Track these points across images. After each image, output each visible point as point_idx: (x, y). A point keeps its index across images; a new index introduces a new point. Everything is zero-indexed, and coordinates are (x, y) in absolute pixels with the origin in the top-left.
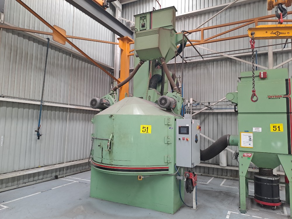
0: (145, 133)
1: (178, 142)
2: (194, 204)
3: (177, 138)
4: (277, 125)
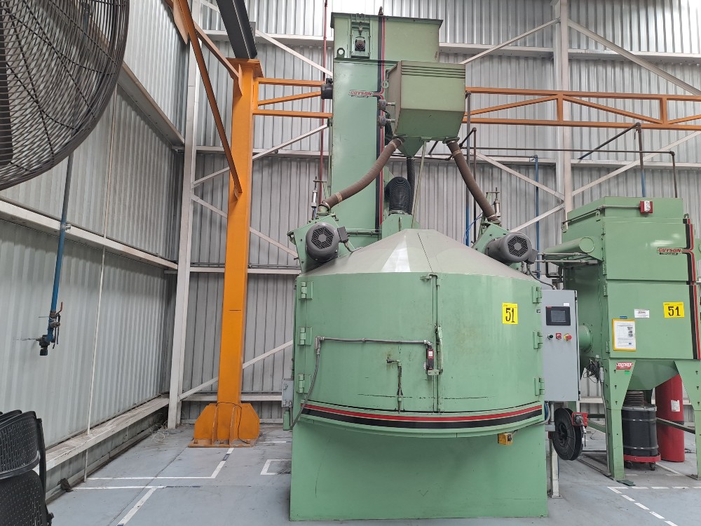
1: (546, 345)
2: (555, 484)
3: (545, 335)
4: (675, 305)
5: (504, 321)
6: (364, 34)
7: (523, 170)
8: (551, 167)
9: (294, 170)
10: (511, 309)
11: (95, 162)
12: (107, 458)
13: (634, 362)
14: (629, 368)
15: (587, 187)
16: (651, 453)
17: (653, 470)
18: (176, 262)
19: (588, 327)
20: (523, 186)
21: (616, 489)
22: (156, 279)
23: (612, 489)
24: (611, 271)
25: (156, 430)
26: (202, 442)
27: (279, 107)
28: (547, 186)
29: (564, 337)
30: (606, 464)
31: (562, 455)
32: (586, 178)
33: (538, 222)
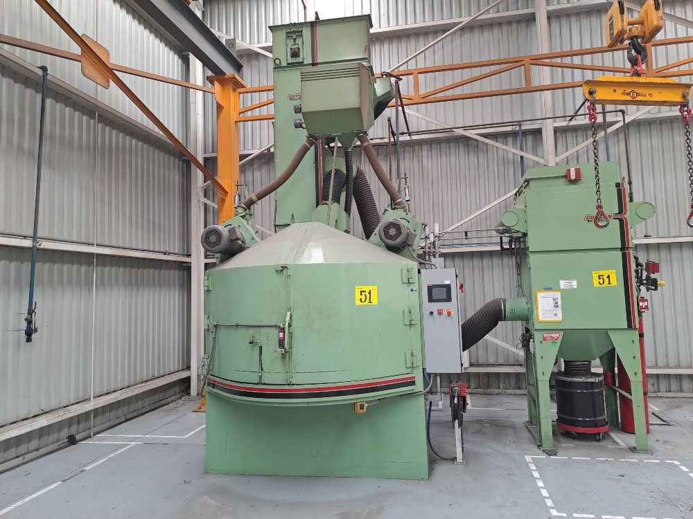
0: (366, 303)
1: (428, 321)
2: (458, 451)
3: (427, 311)
4: (605, 273)
5: (358, 302)
6: (299, 41)
10: (367, 292)
11: (83, 186)
12: (123, 419)
13: (562, 333)
14: (557, 339)
15: (572, 151)
16: (596, 424)
18: (189, 256)
19: (525, 299)
21: (531, 457)
23: (528, 457)
27: (257, 112)
29: (445, 313)
32: (580, 139)
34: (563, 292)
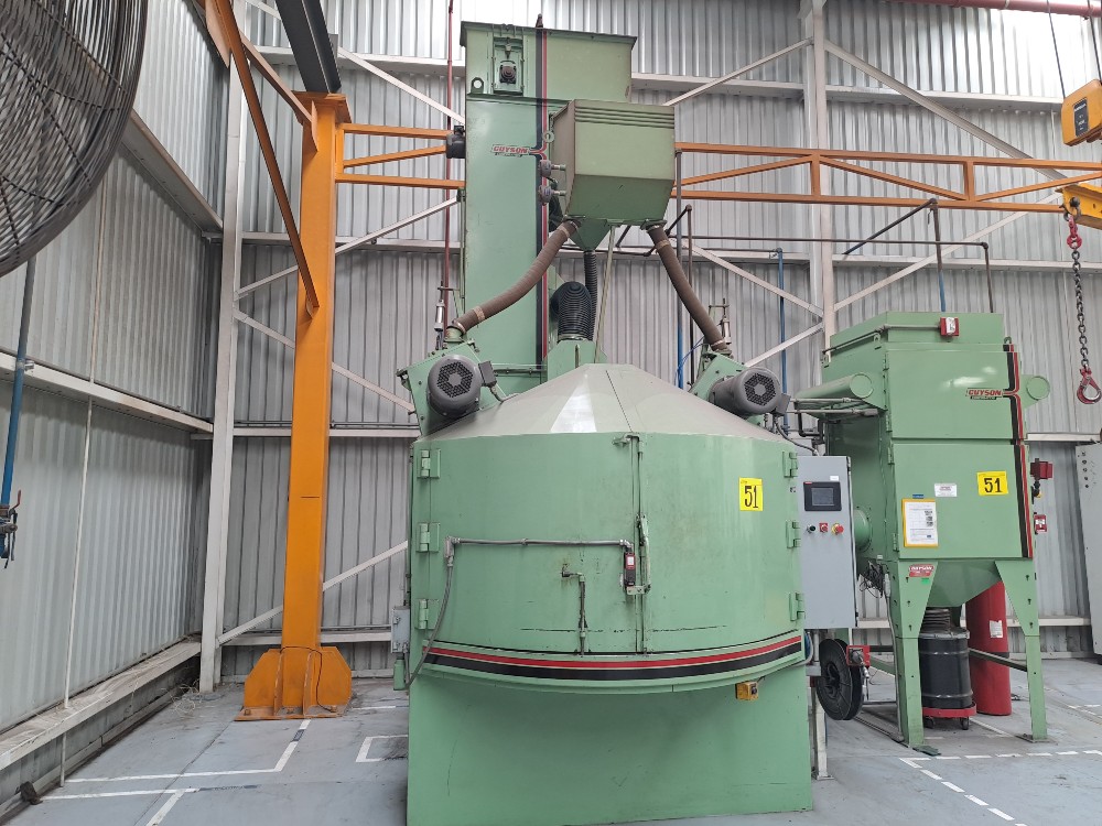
0: (751, 508)
1: (805, 541)
2: (822, 757)
3: (803, 527)
4: (994, 475)
5: (743, 506)
6: (515, 57)
7: (760, 271)
8: (802, 267)
9: (402, 271)
10: (753, 487)
11: (74, 258)
12: (97, 745)
13: (935, 565)
14: (929, 574)
16: (961, 704)
17: (965, 729)
18: (210, 421)
19: (864, 512)
20: (760, 296)
21: (912, 760)
22: (177, 449)
23: (907, 761)
24: (898, 425)
25: (180, 695)
26: (257, 713)
27: (377, 170)
28: (796, 296)
29: (831, 529)
30: (895, 723)
31: (832, 713)
32: (855, 283)
33: (784, 351)
34: (941, 502)
